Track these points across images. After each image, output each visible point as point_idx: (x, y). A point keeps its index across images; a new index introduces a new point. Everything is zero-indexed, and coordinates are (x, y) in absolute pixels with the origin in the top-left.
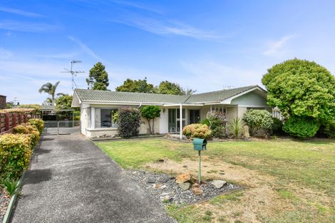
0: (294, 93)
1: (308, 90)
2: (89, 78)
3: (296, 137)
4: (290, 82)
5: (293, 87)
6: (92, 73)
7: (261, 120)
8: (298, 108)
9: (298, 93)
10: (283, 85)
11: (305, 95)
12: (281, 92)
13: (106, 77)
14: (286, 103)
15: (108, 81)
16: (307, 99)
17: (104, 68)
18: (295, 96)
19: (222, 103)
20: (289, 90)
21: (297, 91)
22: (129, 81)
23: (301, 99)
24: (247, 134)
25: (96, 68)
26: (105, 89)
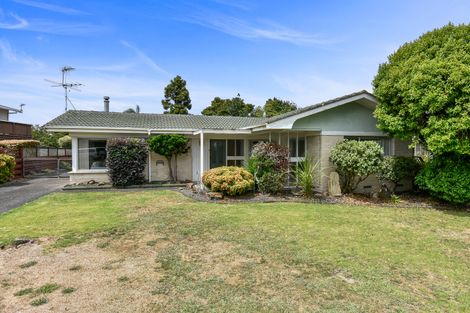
0: (424, 102)
1: (458, 91)
2: (164, 99)
3: (442, 202)
4: (416, 77)
5: (423, 86)
6: (168, 91)
7: (356, 162)
8: (435, 137)
9: (434, 100)
10: (401, 84)
11: (451, 104)
12: (400, 101)
13: (187, 96)
14: (411, 125)
15: (189, 101)
16: (457, 115)
17: (185, 84)
18: (426, 108)
19: (268, 127)
20: (413, 93)
21: (430, 95)
22: (217, 100)
23: (441, 113)
24: (336, 189)
25: (173, 84)
26: (185, 113)
